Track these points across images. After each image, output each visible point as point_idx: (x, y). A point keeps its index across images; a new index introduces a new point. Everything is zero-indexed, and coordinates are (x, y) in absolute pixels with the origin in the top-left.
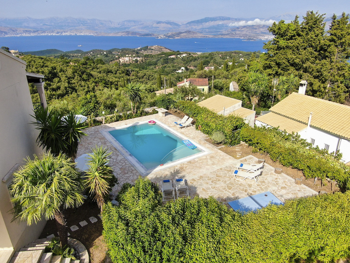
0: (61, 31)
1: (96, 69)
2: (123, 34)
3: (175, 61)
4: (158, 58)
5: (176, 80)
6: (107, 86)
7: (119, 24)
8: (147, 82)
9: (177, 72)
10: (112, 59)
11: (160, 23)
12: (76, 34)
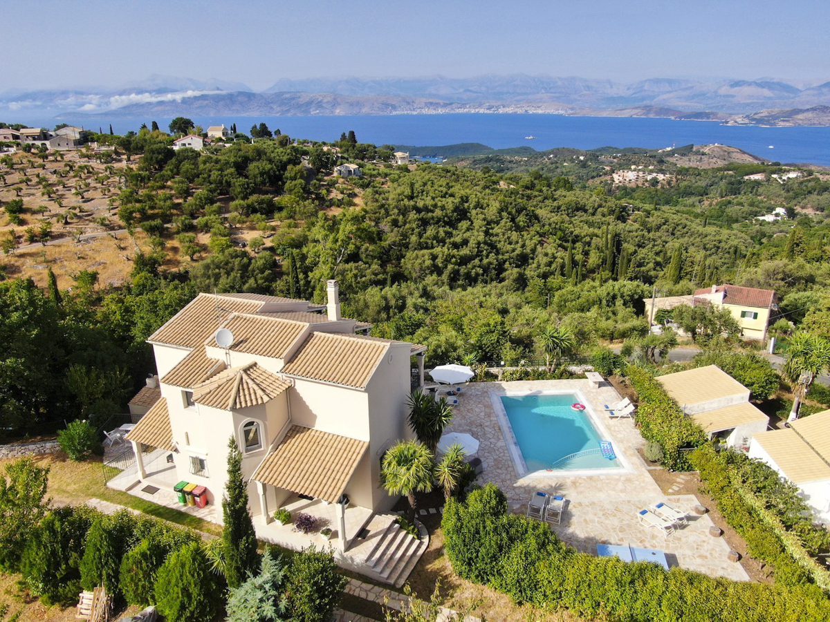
0: (497, 104)
1: (550, 201)
2: (637, 111)
3: (761, 190)
4: (713, 179)
5: (750, 241)
6: (565, 244)
7: (628, 89)
8: (667, 240)
9: (759, 220)
10: (594, 174)
11: (741, 86)
12: (526, 111)
